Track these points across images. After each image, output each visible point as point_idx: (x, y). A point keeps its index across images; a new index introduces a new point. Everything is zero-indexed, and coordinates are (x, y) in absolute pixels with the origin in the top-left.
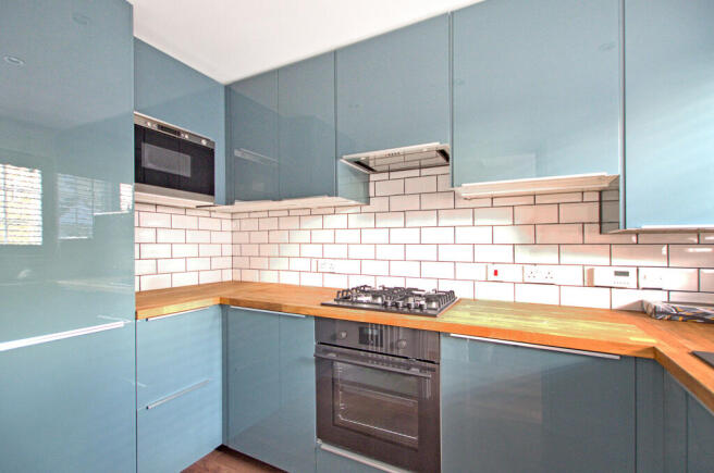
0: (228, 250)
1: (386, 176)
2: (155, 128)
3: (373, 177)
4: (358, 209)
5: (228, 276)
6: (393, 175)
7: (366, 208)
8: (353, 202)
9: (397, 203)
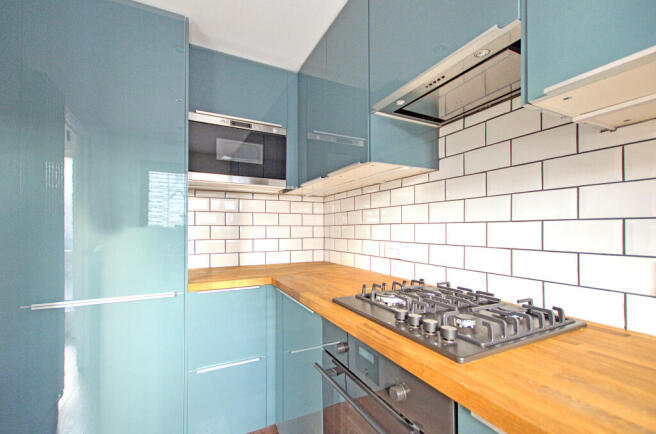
0: (319, 232)
1: (459, 124)
2: (229, 124)
3: (444, 131)
4: (424, 178)
5: (319, 257)
6: (470, 121)
7: (435, 175)
8: (417, 170)
9: (475, 162)
